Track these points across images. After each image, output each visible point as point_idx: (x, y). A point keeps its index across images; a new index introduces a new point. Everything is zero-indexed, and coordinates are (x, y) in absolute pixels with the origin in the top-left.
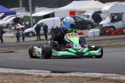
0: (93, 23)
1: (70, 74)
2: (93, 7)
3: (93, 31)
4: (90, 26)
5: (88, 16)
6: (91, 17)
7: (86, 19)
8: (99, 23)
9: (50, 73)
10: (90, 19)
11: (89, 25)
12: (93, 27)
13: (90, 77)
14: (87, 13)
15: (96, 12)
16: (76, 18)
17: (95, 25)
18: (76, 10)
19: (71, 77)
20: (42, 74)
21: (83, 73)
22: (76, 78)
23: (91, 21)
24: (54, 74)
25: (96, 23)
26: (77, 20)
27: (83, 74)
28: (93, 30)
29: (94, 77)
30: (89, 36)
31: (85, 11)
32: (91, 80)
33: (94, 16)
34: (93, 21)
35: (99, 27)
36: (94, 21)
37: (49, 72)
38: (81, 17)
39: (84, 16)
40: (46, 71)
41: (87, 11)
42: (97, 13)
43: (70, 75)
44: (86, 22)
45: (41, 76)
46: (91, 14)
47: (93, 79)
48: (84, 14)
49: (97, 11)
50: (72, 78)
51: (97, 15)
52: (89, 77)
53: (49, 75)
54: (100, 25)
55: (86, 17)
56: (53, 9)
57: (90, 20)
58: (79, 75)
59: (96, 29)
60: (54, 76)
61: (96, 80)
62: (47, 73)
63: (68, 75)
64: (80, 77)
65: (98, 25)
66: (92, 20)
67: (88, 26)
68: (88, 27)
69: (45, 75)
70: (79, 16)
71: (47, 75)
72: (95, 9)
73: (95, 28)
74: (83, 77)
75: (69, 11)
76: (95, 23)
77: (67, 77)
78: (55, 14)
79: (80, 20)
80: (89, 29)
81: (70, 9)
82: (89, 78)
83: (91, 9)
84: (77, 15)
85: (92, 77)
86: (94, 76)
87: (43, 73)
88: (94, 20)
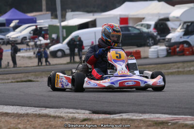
0: (156, 37)
1: (121, 116)
2: (156, 12)
3: (156, 50)
4: (151, 41)
5: (148, 26)
6: (152, 27)
7: (145, 30)
8: (166, 36)
9: (90, 113)
10: (152, 30)
11: (150, 39)
12: (155, 43)
13: (152, 121)
14: (146, 21)
15: (160, 20)
16: (130, 28)
17: (159, 40)
18: (130, 17)
19: (122, 120)
20: (76, 115)
21: (141, 115)
22: (130, 122)
23: (153, 34)
24: (95, 116)
25: (161, 37)
26: (131, 32)
27: (141, 117)
28: (157, 48)
29: (157, 121)
30: (150, 57)
31: (143, 18)
32: (154, 126)
33: (158, 26)
34: (155, 34)
35: (166, 43)
36: (158, 34)
37: (87, 112)
38: (138, 27)
39: (142, 25)
40: (83, 111)
41: (147, 18)
42: (162, 22)
43: (121, 117)
44: (145, 35)
45: (75, 118)
46: (152, 23)
47: (156, 123)
48: (143, 22)
49: (162, 17)
50: (124, 122)
51: (162, 24)
52: (149, 121)
53: (89, 117)
54: (167, 40)
55: (145, 27)
56: (93, 15)
57: (151, 32)
58: (134, 118)
59: (160, 46)
60: (96, 119)
61: (160, 125)
62: (84, 114)
63: (117, 116)
64: (137, 120)
65: (164, 40)
66: (155, 32)
67: (148, 41)
68: (149, 43)
69: (82, 116)
70: (135, 26)
71: (85, 117)
72: (159, 14)
73: (159, 44)
74: (141, 120)
75: (119, 18)
76: (159, 37)
77: (115, 120)
78: (98, 23)
79: (136, 32)
80: (150, 46)
81: (120, 15)
82: (150, 122)
83: (153, 15)
84: (130, 24)
85: (154, 121)
86: (158, 119)
87: (79, 113)
88: (158, 31)
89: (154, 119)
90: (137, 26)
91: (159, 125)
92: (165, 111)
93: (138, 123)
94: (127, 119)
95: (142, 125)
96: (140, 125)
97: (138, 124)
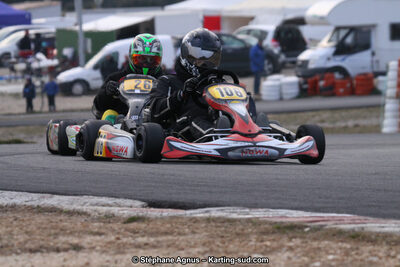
0: (278, 56)
1: (207, 212)
2: (278, 5)
3: (277, 83)
4: (267, 66)
5: (262, 35)
6: (270, 36)
7: (254, 41)
8: (297, 55)
9: (143, 207)
10: (269, 42)
12: (276, 70)
13: (271, 223)
14: (257, 24)
15: (287, 22)
16: (224, 38)
17: (284, 63)
18: (224, 14)
19: (208, 220)
20: (115, 210)
21: (247, 210)
22: (226, 224)
23: (272, 52)
24: (154, 212)
25: (287, 56)
26: (227, 46)
27: (248, 214)
28: (278, 80)
29: (282, 223)
30: (264, 98)
31: (252, 19)
32: (273, 233)
33: (282, 35)
34: (276, 51)
35: (297, 69)
36: (283, 51)
37: (138, 203)
38: (241, 36)
39: (249, 32)
40: (129, 202)
41: (260, 17)
42: (292, 26)
43: (207, 215)
45: (113, 215)
46: (270, 28)
47: (278, 228)
48: (250, 26)
49: (290, 16)
50: (213, 224)
51: (290, 31)
52: (266, 222)
53: (141, 214)
54: (300, 63)
55: (254, 36)
57: (267, 45)
58: (235, 216)
59: (287, 75)
60: (157, 218)
62: (131, 207)
63: (198, 213)
64: (240, 220)
65: (294, 63)
66: (276, 46)
69: (127, 213)
70: (234, 34)
71: (132, 213)
72: (284, 10)
73: (284, 71)
74: (249, 220)
75: (201, 17)
76: (283, 58)
77: (196, 220)
78: (158, 26)
79: (236, 45)
81: (204, 10)
82: (267, 226)
83: (271, 11)
84: (225, 30)
85: (276, 223)
86: (284, 220)
87: (120, 206)
88: (281, 45)
89: (274, 220)
90: (239, 33)
91: (284, 233)
92: (296, 204)
93: (241, 227)
94: (219, 218)
95: (250, 230)
96: (246, 231)
97: (243, 230)
